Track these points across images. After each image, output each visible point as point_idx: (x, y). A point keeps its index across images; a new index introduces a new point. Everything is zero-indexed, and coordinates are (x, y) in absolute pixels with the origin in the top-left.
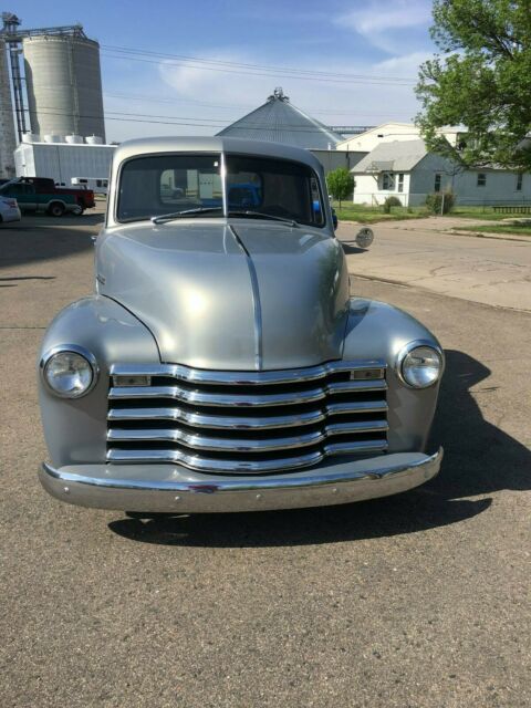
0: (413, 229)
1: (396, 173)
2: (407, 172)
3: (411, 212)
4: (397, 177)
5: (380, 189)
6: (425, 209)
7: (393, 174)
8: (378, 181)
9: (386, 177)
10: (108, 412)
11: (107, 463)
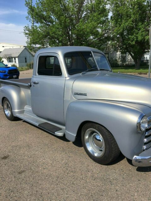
0: (29, 73)
1: (13, 57)
2: (17, 57)
3: (22, 69)
4: (14, 59)
5: (8, 62)
6: (27, 67)
7: (12, 58)
8: (7, 60)
9: (10, 58)
10: (146, 133)
11: (144, 150)
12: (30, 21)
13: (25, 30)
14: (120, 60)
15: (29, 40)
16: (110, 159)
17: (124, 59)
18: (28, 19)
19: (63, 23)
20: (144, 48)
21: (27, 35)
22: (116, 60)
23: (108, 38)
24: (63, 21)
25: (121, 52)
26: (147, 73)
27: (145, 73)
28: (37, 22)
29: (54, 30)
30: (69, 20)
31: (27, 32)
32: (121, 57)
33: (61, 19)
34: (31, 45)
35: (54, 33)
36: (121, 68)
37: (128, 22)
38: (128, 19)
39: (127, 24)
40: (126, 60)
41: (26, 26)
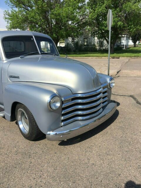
10: (62, 111)
11: (62, 126)
12: (9, 5)
13: (5, 15)
14: (98, 45)
15: (9, 25)
16: (34, 136)
17: (101, 44)
18: (7, 4)
19: (41, 7)
20: (117, 33)
21: (6, 20)
22: (94, 45)
23: (85, 24)
24: (40, 6)
25: (97, 37)
26: (119, 57)
27: (118, 57)
28: (16, 7)
29: (33, 14)
30: (46, 5)
31: (7, 16)
32: (99, 42)
33: (38, 4)
34: (11, 29)
35: (33, 17)
36: (98, 52)
37: (102, 8)
38: (102, 5)
39: (101, 10)
40: (103, 45)
41: (5, 11)
